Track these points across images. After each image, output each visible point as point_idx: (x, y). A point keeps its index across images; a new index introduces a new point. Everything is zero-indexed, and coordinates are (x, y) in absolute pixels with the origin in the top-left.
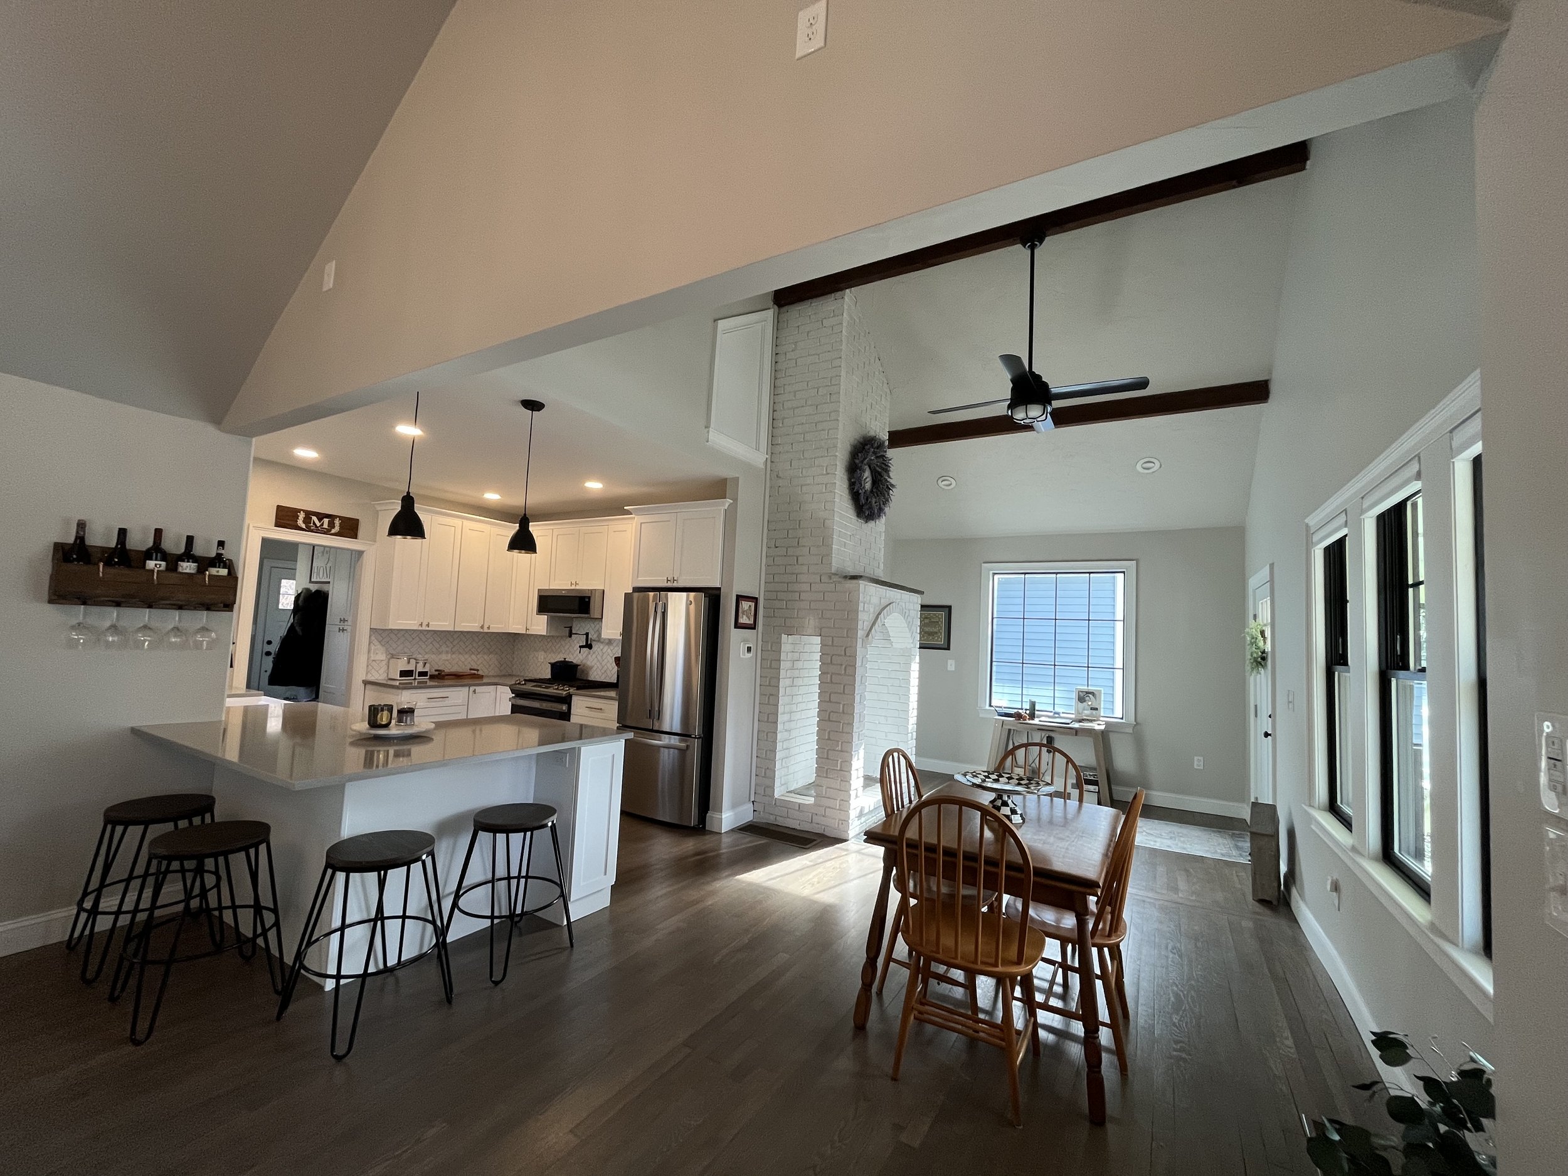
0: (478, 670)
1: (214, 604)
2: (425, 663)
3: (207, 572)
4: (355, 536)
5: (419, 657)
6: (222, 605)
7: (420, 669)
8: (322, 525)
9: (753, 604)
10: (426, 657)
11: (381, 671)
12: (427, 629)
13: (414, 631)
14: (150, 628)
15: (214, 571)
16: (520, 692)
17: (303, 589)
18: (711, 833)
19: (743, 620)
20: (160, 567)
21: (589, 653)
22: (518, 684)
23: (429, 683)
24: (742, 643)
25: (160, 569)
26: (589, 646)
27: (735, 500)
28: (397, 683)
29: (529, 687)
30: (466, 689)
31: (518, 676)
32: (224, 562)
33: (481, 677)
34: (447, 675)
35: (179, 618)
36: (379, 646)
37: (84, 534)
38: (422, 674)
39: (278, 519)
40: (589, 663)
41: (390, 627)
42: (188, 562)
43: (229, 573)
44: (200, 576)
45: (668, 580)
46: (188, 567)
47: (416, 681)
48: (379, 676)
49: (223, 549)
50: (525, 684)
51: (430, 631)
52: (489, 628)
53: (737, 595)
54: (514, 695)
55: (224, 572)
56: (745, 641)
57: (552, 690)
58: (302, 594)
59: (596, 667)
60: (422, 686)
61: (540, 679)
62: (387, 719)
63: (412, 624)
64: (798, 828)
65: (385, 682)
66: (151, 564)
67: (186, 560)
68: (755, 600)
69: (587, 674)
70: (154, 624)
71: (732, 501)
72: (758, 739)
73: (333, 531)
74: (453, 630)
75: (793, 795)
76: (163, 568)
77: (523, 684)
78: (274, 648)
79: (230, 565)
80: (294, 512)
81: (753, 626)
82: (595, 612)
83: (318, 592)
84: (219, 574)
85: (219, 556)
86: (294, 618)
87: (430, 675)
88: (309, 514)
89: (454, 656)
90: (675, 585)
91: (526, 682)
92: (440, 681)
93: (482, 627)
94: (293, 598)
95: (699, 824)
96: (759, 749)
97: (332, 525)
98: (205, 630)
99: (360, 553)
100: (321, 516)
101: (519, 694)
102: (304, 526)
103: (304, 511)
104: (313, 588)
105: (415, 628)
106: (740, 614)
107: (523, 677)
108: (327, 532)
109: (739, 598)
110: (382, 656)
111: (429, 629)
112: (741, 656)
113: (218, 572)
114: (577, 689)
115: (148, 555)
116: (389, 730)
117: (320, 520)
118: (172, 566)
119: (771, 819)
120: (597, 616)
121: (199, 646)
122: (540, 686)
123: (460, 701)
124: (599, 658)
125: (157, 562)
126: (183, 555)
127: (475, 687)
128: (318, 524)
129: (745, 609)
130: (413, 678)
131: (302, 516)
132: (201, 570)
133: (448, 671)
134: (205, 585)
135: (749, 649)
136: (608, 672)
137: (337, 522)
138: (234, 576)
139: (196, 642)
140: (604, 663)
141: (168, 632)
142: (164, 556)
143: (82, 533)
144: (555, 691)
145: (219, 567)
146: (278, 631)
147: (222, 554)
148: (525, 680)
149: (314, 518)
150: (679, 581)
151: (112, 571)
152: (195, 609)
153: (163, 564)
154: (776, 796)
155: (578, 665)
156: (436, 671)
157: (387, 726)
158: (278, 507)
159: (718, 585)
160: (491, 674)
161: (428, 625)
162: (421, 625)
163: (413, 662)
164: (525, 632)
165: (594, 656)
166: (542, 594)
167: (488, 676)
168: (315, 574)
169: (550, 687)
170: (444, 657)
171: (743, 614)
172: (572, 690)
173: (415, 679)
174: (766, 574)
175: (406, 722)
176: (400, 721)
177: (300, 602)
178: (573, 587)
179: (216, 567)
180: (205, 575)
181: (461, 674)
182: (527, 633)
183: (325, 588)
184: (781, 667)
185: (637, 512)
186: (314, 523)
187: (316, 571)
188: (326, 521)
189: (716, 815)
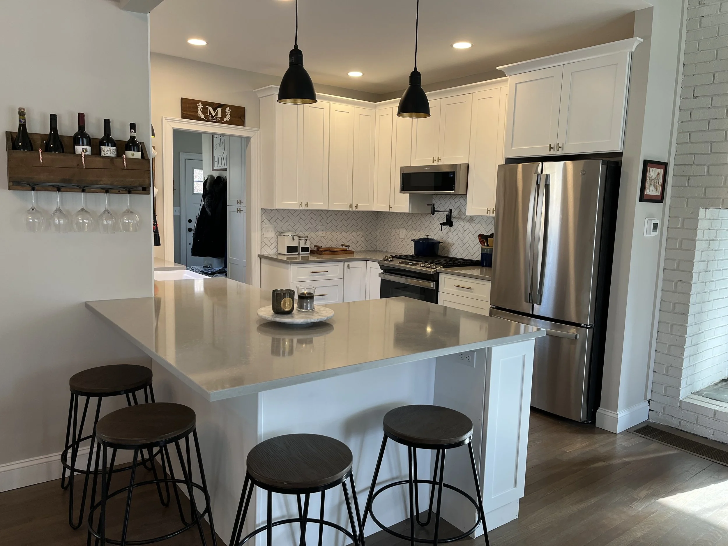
0: (348, 246)
1: (135, 188)
2: (306, 240)
3: (124, 156)
4: (243, 124)
5: (301, 234)
6: (141, 188)
7: (302, 245)
8: (216, 114)
9: (661, 171)
10: (307, 234)
11: (272, 247)
12: (306, 208)
13: (295, 210)
14: (87, 212)
15: (130, 154)
16: (389, 268)
17: (209, 176)
18: (603, 431)
19: (651, 191)
20: (86, 151)
21: (450, 231)
22: (386, 260)
23: (311, 258)
24: (647, 219)
25: (87, 153)
26: (449, 223)
27: (647, 38)
28: (285, 258)
29: (396, 264)
30: (341, 264)
31: (386, 252)
32: (137, 145)
33: (352, 253)
34: (324, 251)
35: (109, 201)
36: (269, 225)
37: (25, 122)
38: (305, 250)
39: (185, 111)
40: (449, 241)
41: (277, 208)
42: (108, 146)
43: (143, 156)
44: (119, 160)
45: (550, 148)
46: (108, 151)
47: (300, 256)
48: (270, 251)
49: (135, 132)
50: (392, 260)
51: (308, 210)
52: (356, 207)
53: (644, 160)
54: (382, 271)
55: (138, 155)
56: (650, 216)
57: (419, 267)
58: (208, 181)
59: (457, 244)
60: (305, 261)
61: (405, 256)
62: (290, 306)
63: (293, 204)
64: (712, 437)
65: (275, 257)
66: (79, 149)
67: (106, 144)
68: (664, 166)
69: (448, 251)
70: (91, 207)
71: (642, 40)
72: (658, 331)
73: (226, 120)
74: (327, 209)
75: (700, 398)
76: (89, 153)
77: (391, 261)
78: (193, 225)
79: (142, 148)
80: (195, 103)
81: (660, 198)
82: (459, 187)
83: (219, 178)
84: (134, 157)
85: (133, 138)
86: (204, 201)
87: (310, 250)
88: (206, 104)
89: (328, 233)
90: (560, 153)
91: (394, 259)
92: (319, 256)
93: (351, 206)
94: (202, 184)
95: (587, 421)
96: (659, 342)
97: (224, 114)
98: (129, 212)
99: (247, 140)
100: (215, 106)
101: (387, 270)
102: (202, 116)
103: (202, 102)
104: (216, 174)
105: (297, 208)
106: (647, 184)
107: (390, 252)
108: (220, 121)
109: (647, 164)
110: (272, 234)
111: (308, 208)
112: (645, 235)
113: (133, 155)
114: (444, 267)
115: (76, 140)
116: (292, 317)
117: (215, 109)
118: (96, 152)
119: (674, 423)
120: (462, 192)
121: (126, 227)
122: (407, 263)
123: (336, 275)
124: (461, 236)
125: (85, 147)
126: (103, 139)
127: (348, 263)
128: (214, 114)
129: (653, 178)
130: (298, 253)
131: (200, 106)
132: (119, 154)
133: (324, 247)
134: (124, 169)
135: (655, 226)
136: (469, 248)
137: (228, 111)
138: (147, 158)
139: (124, 224)
140: (465, 240)
141: (101, 215)
142: (90, 142)
143: (23, 121)
144: (422, 268)
145: (134, 151)
146: (194, 212)
147: (134, 137)
148: (393, 257)
149: (210, 108)
150: (565, 148)
151: (49, 156)
152: (119, 192)
153: (89, 148)
154: (682, 397)
155: (439, 243)
156: (315, 246)
157: (289, 313)
158: (182, 99)
159: (619, 149)
160: (358, 250)
161: (307, 205)
162: (301, 205)
163: (296, 238)
164: (388, 211)
165: (454, 234)
166: (406, 171)
167: (357, 252)
168: (216, 163)
169: (416, 265)
170: (320, 233)
171: (651, 184)
172: (439, 268)
173: (299, 254)
174: (679, 133)
175: (307, 309)
176: (301, 307)
177: (207, 187)
178: (435, 163)
179: (131, 151)
180: (123, 158)
181: (336, 250)
182: (391, 211)
183: (224, 174)
184: (696, 249)
185: (513, 71)
186: (210, 113)
187: (216, 160)
188: (219, 110)
189: (610, 413)
